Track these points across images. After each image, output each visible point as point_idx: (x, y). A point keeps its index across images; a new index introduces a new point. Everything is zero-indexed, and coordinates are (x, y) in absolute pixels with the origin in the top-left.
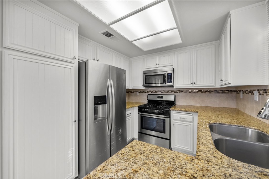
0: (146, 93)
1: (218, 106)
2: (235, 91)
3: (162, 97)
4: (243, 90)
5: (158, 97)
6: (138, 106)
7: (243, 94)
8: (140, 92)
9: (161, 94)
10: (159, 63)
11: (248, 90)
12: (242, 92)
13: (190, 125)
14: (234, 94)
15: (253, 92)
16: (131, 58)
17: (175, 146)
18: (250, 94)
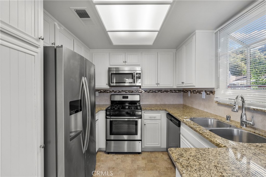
0: (108, 93)
1: (172, 104)
2: (183, 91)
3: (127, 97)
4: (190, 91)
5: (124, 97)
6: (105, 109)
7: (190, 93)
8: (101, 92)
9: (125, 94)
10: (126, 60)
11: (195, 91)
12: (189, 92)
13: (158, 123)
14: (182, 93)
15: (200, 92)
16: (90, 50)
17: (146, 145)
18: (198, 93)
